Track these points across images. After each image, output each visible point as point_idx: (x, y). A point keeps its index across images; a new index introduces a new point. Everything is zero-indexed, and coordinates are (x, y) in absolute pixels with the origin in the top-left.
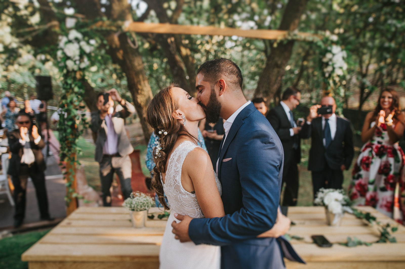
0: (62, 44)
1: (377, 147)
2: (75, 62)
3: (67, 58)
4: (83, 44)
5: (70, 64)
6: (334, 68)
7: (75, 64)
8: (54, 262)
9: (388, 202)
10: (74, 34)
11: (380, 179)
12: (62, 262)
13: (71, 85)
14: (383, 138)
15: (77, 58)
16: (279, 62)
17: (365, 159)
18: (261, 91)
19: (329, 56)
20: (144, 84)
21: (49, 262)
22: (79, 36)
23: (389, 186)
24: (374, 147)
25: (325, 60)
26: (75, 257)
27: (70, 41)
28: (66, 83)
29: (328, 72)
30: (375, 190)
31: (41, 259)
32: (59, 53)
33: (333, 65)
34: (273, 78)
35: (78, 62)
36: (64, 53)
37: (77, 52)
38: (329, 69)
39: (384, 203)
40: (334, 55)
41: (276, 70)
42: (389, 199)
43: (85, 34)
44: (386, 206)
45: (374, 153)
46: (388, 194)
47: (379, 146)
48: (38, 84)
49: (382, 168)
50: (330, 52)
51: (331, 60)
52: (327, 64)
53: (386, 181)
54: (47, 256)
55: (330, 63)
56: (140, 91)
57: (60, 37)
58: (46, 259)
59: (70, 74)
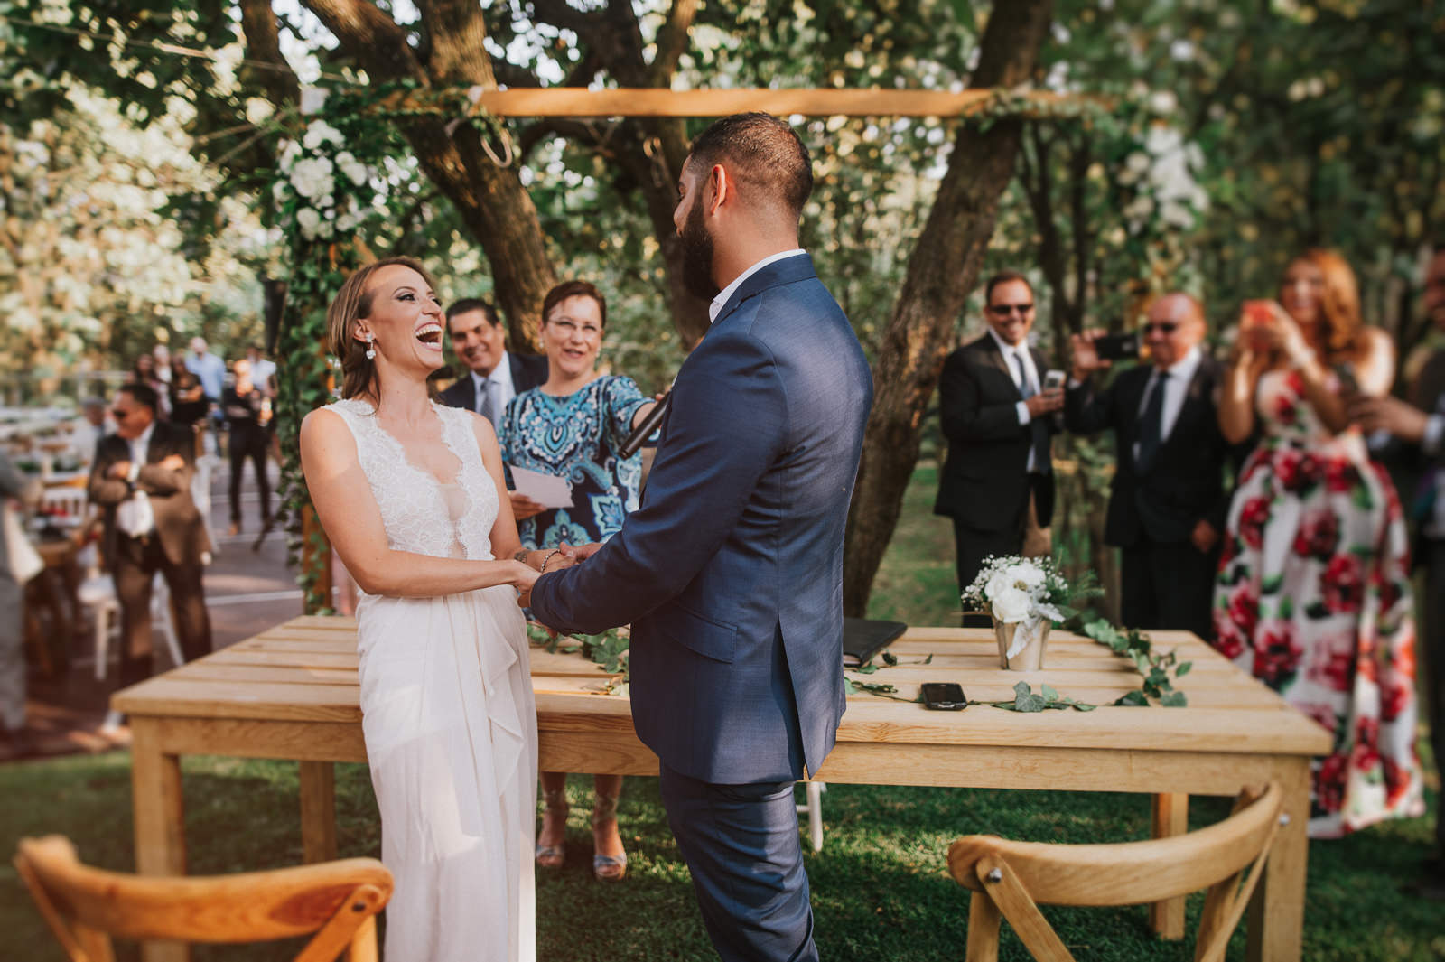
0: (285, 164)
1: (1288, 463)
2: (322, 211)
3: (303, 202)
4: (345, 158)
5: (307, 218)
6: (1157, 205)
7: (323, 219)
8: (191, 719)
9: (1335, 657)
10: (319, 132)
11: (1300, 575)
12: (208, 720)
13: (314, 283)
14: (1302, 427)
15: (329, 201)
16: (973, 194)
17: (1252, 508)
18: (917, 292)
19: (1137, 163)
20: (540, 277)
21: (178, 718)
22: (336, 137)
23: (1336, 597)
24: (1278, 460)
25: (1126, 178)
26: (240, 706)
27: (308, 154)
28: (302, 277)
29: (1138, 217)
30: (1286, 615)
31: (159, 710)
32: (278, 189)
33: (1152, 192)
34: (956, 248)
35: (330, 214)
36: (290, 189)
37: (329, 185)
38: (1142, 206)
39: (1324, 659)
40: (1153, 158)
41: (962, 220)
42: (1342, 646)
43: (350, 132)
44: (1329, 671)
45: (1277, 483)
46: (1335, 628)
47: (1297, 456)
48: (269, 305)
49: (1309, 535)
50: (1140, 148)
51: (1144, 176)
52: (1132, 192)
53: (1327, 582)
54: (174, 702)
55: (1143, 188)
56: (527, 301)
57: (282, 144)
58: (170, 710)
59: (311, 249)
